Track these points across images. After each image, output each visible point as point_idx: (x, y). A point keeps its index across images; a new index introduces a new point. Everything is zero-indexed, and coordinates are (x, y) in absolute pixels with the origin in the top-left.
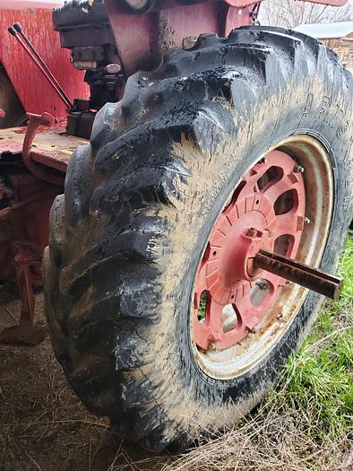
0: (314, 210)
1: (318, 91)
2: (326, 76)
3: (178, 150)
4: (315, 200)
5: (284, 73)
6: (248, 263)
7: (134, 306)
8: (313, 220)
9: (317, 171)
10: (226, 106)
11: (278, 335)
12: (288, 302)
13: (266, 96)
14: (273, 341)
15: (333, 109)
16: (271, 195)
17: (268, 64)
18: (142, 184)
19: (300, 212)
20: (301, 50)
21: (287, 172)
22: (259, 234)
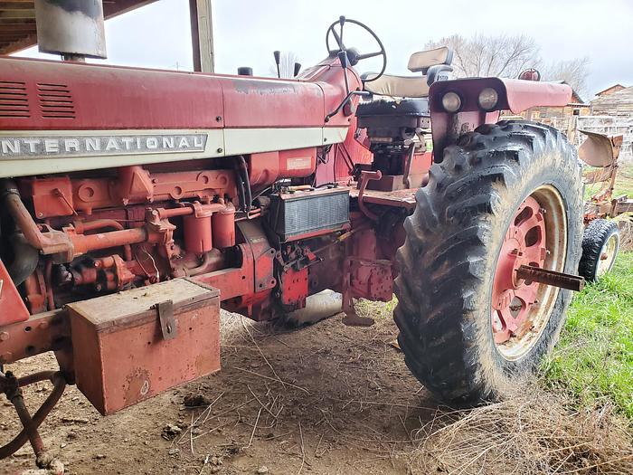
0: (553, 244)
1: (558, 157)
2: (562, 149)
3: (494, 186)
4: (554, 236)
5: (541, 147)
6: (514, 274)
7: (475, 269)
8: (552, 253)
9: (555, 213)
10: (516, 164)
11: (532, 341)
12: (537, 318)
13: (533, 160)
14: (530, 345)
15: (566, 169)
16: (524, 229)
17: (534, 142)
18: (479, 202)
19: (543, 245)
20: (549, 135)
21: (535, 212)
22: (521, 254)
